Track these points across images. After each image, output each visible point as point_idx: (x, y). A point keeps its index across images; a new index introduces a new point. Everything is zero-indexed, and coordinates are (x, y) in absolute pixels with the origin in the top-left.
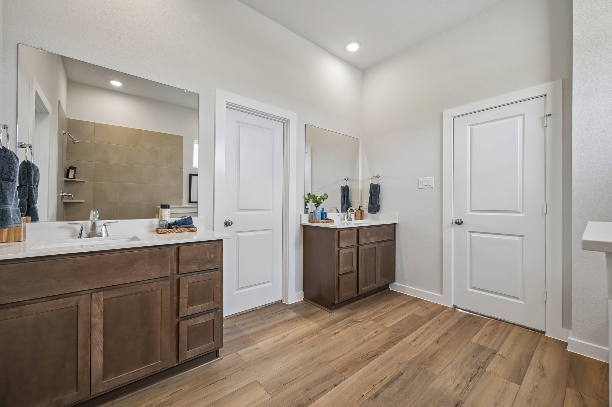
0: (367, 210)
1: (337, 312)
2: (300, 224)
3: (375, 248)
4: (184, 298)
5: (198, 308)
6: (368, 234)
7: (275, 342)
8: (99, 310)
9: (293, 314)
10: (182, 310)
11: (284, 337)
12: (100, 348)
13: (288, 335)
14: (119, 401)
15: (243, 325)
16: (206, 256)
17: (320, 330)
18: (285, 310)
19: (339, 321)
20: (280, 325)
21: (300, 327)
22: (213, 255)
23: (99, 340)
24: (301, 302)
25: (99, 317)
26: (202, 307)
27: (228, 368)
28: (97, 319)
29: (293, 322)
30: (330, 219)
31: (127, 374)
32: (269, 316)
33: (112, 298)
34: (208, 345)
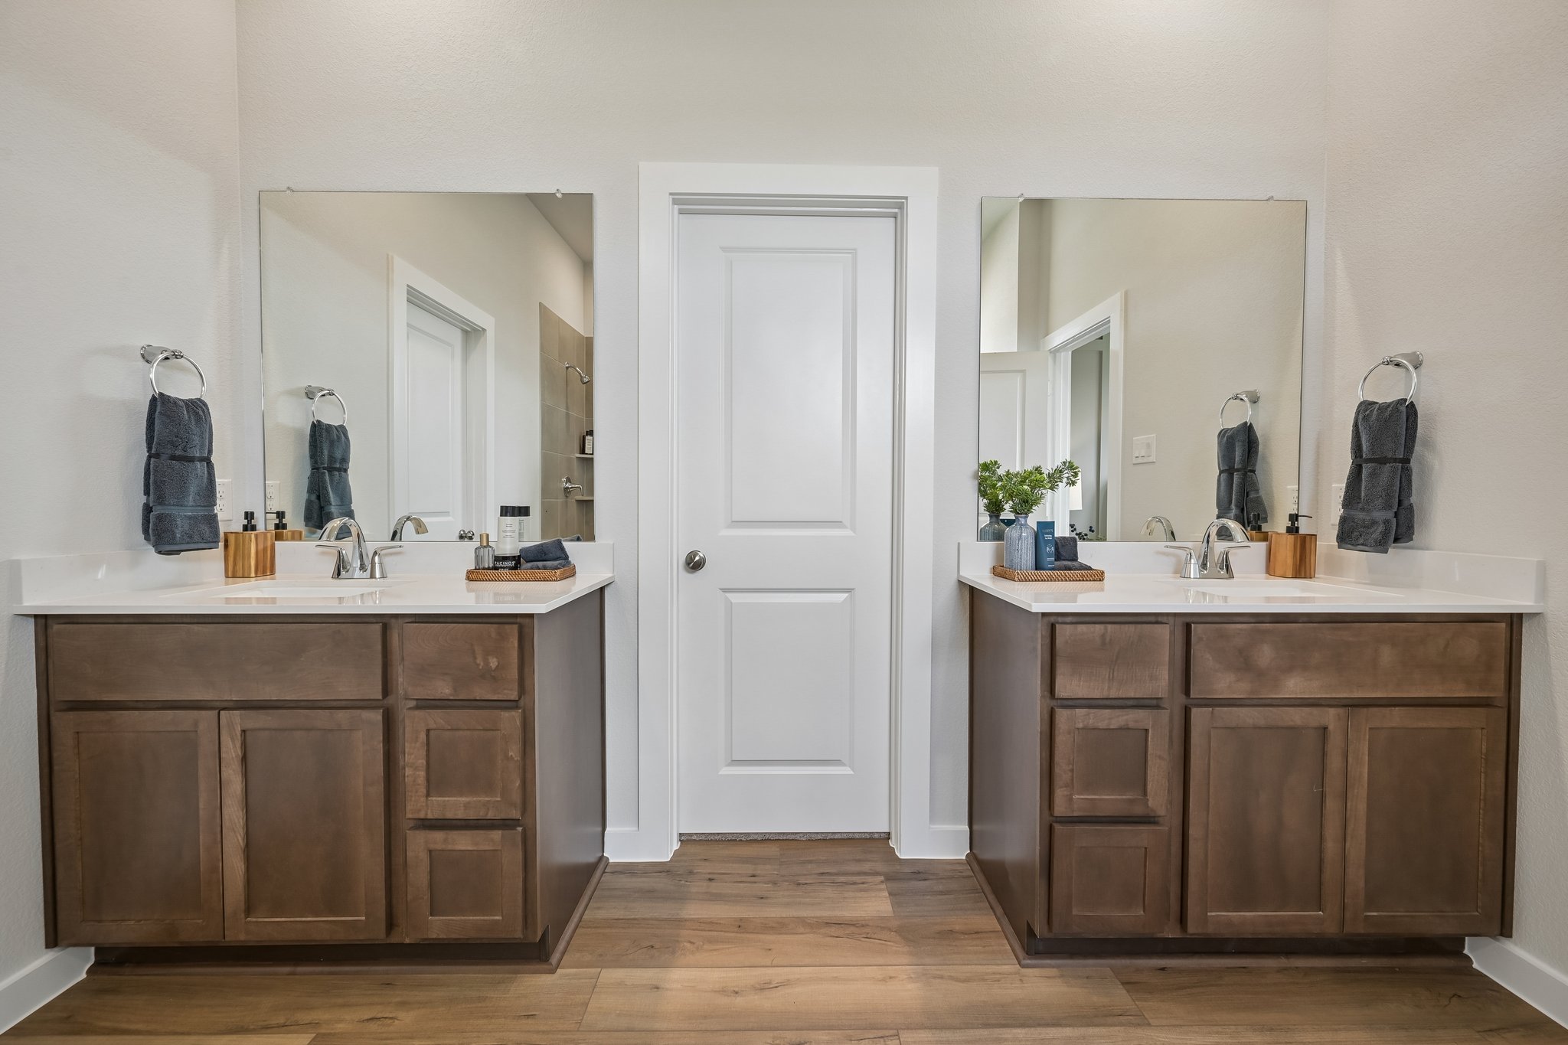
0: (1336, 532)
1: (1054, 972)
2: (955, 576)
3: (1325, 729)
4: (416, 769)
5: (456, 805)
6: (1265, 654)
7: (723, 991)
8: (235, 752)
9: (876, 904)
10: (413, 799)
11: (764, 987)
12: (238, 840)
13: (786, 983)
14: (305, 974)
15: (710, 880)
16: (475, 658)
17: (908, 1028)
18: (869, 879)
19: (1022, 1026)
20: (802, 930)
21: (855, 972)
22: (495, 660)
23: (236, 821)
24: (949, 867)
25: (234, 767)
26: (467, 806)
27: (528, 1016)
28: (231, 772)
29: (849, 936)
30: (1090, 568)
31: (292, 919)
32: (802, 880)
33: (259, 729)
34: (484, 920)
